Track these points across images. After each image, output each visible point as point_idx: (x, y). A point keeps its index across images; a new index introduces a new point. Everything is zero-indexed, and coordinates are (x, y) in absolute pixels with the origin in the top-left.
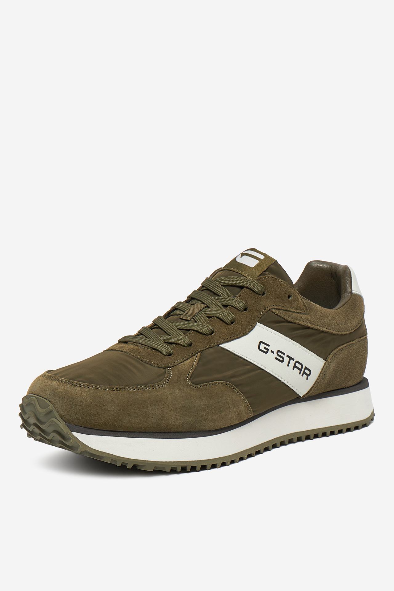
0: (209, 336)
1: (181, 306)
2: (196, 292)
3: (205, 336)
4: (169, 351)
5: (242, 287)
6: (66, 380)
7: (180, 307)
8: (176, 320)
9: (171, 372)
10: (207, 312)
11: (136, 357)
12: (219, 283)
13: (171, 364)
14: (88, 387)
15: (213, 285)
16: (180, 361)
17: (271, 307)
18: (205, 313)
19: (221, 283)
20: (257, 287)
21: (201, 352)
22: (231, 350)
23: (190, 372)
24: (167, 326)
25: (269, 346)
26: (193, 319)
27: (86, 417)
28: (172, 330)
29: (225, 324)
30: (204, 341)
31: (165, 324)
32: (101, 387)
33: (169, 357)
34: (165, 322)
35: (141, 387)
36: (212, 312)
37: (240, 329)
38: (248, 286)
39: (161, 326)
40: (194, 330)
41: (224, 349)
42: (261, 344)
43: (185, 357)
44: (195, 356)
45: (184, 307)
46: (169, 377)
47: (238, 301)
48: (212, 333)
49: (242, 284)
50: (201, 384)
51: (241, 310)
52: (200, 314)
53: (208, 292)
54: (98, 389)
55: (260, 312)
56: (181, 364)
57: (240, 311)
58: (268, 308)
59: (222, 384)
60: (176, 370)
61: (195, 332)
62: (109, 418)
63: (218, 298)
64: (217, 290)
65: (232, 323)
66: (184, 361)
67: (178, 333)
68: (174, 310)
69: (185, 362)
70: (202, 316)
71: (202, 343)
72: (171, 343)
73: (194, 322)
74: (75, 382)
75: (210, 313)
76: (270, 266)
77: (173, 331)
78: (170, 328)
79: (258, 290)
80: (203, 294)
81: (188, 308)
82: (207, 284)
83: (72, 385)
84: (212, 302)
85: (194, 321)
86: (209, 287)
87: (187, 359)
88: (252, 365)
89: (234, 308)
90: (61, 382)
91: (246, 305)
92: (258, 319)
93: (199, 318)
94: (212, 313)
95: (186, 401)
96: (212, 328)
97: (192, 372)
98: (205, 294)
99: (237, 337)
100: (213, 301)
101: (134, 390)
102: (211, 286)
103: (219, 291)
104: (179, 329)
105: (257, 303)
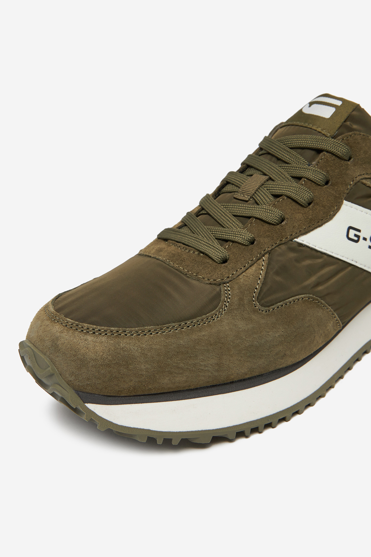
0: (278, 226)
1: (234, 179)
2: (252, 158)
3: (273, 226)
4: (224, 256)
5: (319, 151)
6: (74, 323)
7: (232, 179)
8: (229, 201)
9: (229, 290)
10: (271, 187)
11: (177, 270)
12: (285, 144)
13: (228, 277)
14: (106, 333)
15: (276, 148)
16: (241, 271)
17: (361, 177)
18: (269, 190)
19: (287, 144)
20: (341, 149)
21: (269, 252)
22: (311, 246)
23: (256, 289)
24: (218, 211)
25: (359, 231)
26: (253, 198)
27: (104, 382)
28: (225, 217)
29: (300, 207)
30: (272, 234)
31: (215, 208)
32: (125, 332)
33: (224, 264)
34: (215, 205)
35: (186, 324)
36: (279, 188)
37: (321, 212)
38: (329, 148)
39: (210, 211)
40: (256, 218)
41: (301, 245)
42: (351, 231)
43: (246, 263)
44: (261, 260)
45: (238, 181)
46: (227, 300)
47: (316, 172)
48: (283, 221)
49: (320, 146)
50: (273, 305)
51: (321, 185)
52: (262, 191)
53: (269, 156)
54: (120, 335)
55: (347, 185)
56: (242, 275)
57: (319, 185)
58: (357, 178)
59: (303, 299)
60: (236, 287)
61: (258, 221)
62: (139, 381)
63: (286, 167)
64: (282, 155)
65: (309, 204)
66: (247, 269)
67: (234, 222)
68: (225, 184)
69: (247, 271)
70: (265, 194)
71: (269, 238)
72: (226, 241)
73: (253, 204)
74: (86, 325)
75: (276, 190)
76: (351, 113)
77: (227, 220)
78: (222, 215)
79: (344, 154)
80: (262, 161)
81: (244, 181)
82: (267, 146)
83: (82, 331)
84: (277, 173)
85: (254, 201)
86: (271, 151)
87: (251, 266)
88: (340, 262)
89: (310, 182)
90: (66, 326)
91: (328, 177)
92: (345, 195)
93: (261, 198)
94: (280, 190)
95: (254, 336)
96: (282, 215)
97: (260, 288)
98: (265, 160)
99: (318, 225)
100: (279, 171)
101: (176, 330)
102: (273, 149)
103: (286, 155)
104: (234, 216)
105: (343, 173)
